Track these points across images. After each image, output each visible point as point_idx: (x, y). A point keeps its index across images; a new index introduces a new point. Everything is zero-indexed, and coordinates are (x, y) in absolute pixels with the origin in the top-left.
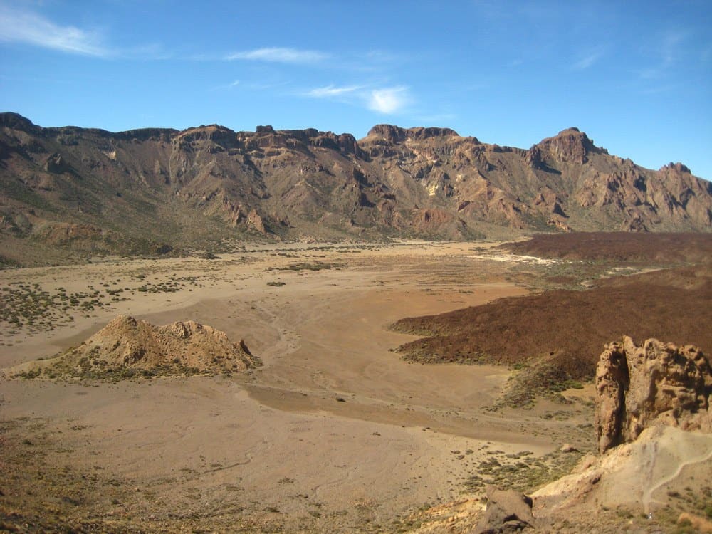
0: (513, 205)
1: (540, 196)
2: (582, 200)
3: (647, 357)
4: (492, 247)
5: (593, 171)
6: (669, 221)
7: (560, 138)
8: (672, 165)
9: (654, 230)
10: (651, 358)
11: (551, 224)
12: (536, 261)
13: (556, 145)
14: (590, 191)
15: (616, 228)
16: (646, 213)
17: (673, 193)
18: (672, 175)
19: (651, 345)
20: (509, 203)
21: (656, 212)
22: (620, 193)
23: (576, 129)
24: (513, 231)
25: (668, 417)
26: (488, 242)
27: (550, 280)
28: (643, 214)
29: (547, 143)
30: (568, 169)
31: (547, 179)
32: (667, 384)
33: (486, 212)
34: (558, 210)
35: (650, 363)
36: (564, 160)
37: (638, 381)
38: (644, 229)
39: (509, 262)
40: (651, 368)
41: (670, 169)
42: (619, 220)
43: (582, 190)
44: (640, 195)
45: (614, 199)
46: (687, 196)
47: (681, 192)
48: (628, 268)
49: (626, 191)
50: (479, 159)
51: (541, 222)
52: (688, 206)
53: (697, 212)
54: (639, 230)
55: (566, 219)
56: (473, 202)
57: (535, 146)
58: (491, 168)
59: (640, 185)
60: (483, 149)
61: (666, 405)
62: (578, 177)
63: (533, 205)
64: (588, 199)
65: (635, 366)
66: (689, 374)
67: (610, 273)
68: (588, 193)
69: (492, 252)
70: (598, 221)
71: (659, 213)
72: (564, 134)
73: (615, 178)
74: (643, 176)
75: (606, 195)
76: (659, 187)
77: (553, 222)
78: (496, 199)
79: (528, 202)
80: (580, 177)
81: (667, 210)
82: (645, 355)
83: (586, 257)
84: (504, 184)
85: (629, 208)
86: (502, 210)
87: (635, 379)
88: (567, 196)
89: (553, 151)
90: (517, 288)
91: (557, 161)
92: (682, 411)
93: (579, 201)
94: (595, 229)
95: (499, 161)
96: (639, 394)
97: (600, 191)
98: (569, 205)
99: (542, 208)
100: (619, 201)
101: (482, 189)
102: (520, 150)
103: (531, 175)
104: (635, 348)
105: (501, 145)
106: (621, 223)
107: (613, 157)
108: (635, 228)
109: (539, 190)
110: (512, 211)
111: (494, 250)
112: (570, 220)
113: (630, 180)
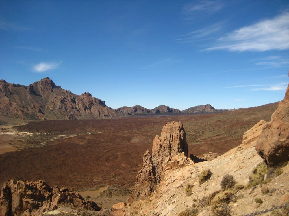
0: (21, 110)
1: (33, 106)
2: (51, 107)
3: (18, 188)
4: (9, 128)
5: (55, 95)
6: (84, 115)
7: (42, 82)
8: (85, 93)
9: (79, 118)
10: (20, 189)
11: (37, 117)
12: (26, 134)
13: (40, 84)
14: (54, 103)
15: (64, 118)
16: (75, 112)
17: (86, 104)
18: (86, 97)
19: (19, 183)
20: (19, 109)
21: (80, 112)
22: (66, 104)
23: (49, 78)
24: (20, 120)
25: (27, 212)
26: (8, 126)
27: (29, 143)
28: (74, 112)
29: (36, 83)
30: (45, 94)
31: (36, 98)
32: (26, 198)
33: (8, 113)
34: (40, 111)
35: (19, 191)
36: (43, 90)
37: (15, 199)
38: (74, 118)
39: (14, 135)
40: (20, 193)
41: (85, 95)
42: (65, 115)
43: (51, 103)
44: (73, 105)
45: (63, 106)
46: (91, 105)
47: (89, 104)
48: (64, 135)
49: (68, 104)
50: (6, 89)
51: (33, 116)
52: (92, 109)
53: (95, 111)
54: (73, 119)
55: (44, 115)
56: (2, 108)
57: (31, 85)
58: (11, 93)
59: (73, 101)
60: (8, 85)
61: (27, 207)
62: (49, 98)
63: (30, 109)
64: (53, 107)
65: (14, 192)
66: (35, 194)
67: (56, 138)
68: (53, 104)
69: (8, 130)
70: (57, 115)
71: (81, 112)
72: (43, 80)
73: (64, 98)
74: (75, 97)
75: (60, 105)
76: (81, 102)
77: (38, 116)
78: (13, 107)
79: (28, 108)
80: (50, 98)
81: (84, 110)
82: (17, 188)
83: (48, 131)
84: (17, 100)
85: (69, 110)
86: (16, 112)
87: (14, 198)
88: (45, 105)
89: (39, 87)
90: (12, 147)
91: (40, 91)
92: (32, 209)
93: (49, 107)
94: (56, 119)
95: (15, 91)
96: (16, 204)
97: (58, 103)
98: (45, 109)
99: (33, 111)
100: (65, 107)
101: (7, 103)
102: (25, 86)
103: (29, 97)
104: (13, 185)
105: (16, 84)
106: (66, 116)
107: (63, 90)
108: (71, 118)
109: (32, 103)
110: (20, 112)
111: (9, 129)
112: (45, 115)
113: (69, 99)
